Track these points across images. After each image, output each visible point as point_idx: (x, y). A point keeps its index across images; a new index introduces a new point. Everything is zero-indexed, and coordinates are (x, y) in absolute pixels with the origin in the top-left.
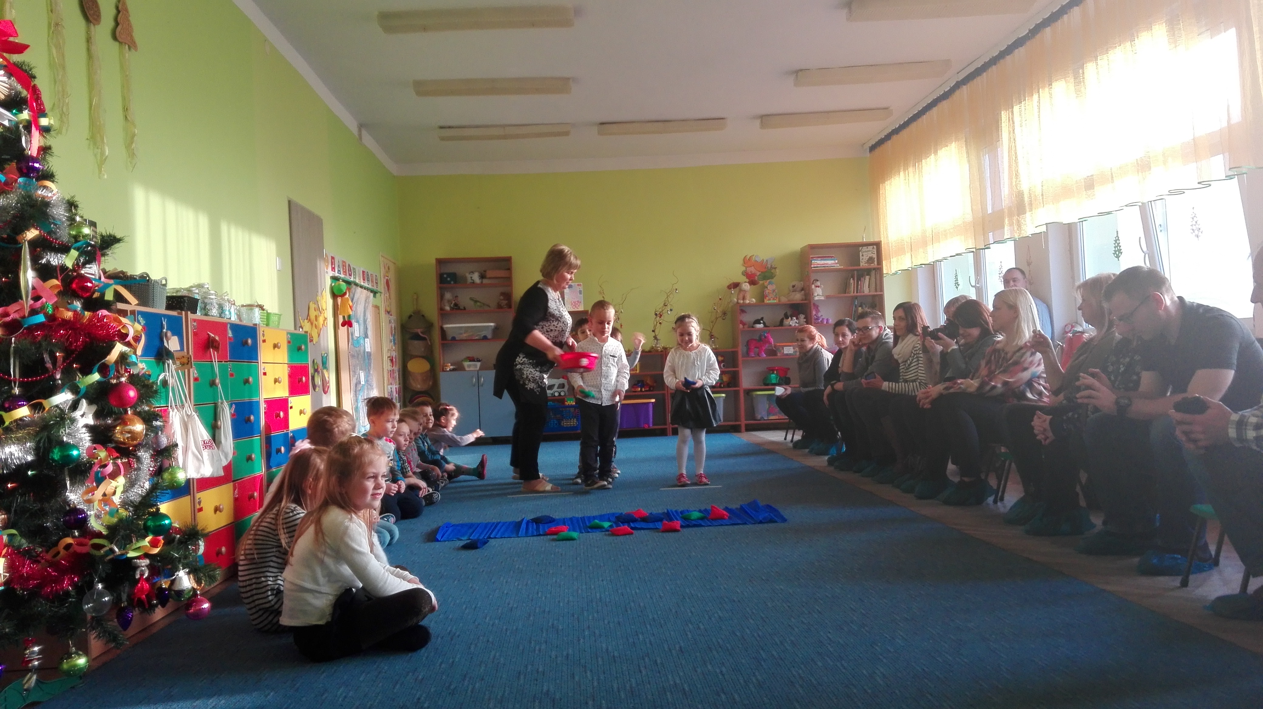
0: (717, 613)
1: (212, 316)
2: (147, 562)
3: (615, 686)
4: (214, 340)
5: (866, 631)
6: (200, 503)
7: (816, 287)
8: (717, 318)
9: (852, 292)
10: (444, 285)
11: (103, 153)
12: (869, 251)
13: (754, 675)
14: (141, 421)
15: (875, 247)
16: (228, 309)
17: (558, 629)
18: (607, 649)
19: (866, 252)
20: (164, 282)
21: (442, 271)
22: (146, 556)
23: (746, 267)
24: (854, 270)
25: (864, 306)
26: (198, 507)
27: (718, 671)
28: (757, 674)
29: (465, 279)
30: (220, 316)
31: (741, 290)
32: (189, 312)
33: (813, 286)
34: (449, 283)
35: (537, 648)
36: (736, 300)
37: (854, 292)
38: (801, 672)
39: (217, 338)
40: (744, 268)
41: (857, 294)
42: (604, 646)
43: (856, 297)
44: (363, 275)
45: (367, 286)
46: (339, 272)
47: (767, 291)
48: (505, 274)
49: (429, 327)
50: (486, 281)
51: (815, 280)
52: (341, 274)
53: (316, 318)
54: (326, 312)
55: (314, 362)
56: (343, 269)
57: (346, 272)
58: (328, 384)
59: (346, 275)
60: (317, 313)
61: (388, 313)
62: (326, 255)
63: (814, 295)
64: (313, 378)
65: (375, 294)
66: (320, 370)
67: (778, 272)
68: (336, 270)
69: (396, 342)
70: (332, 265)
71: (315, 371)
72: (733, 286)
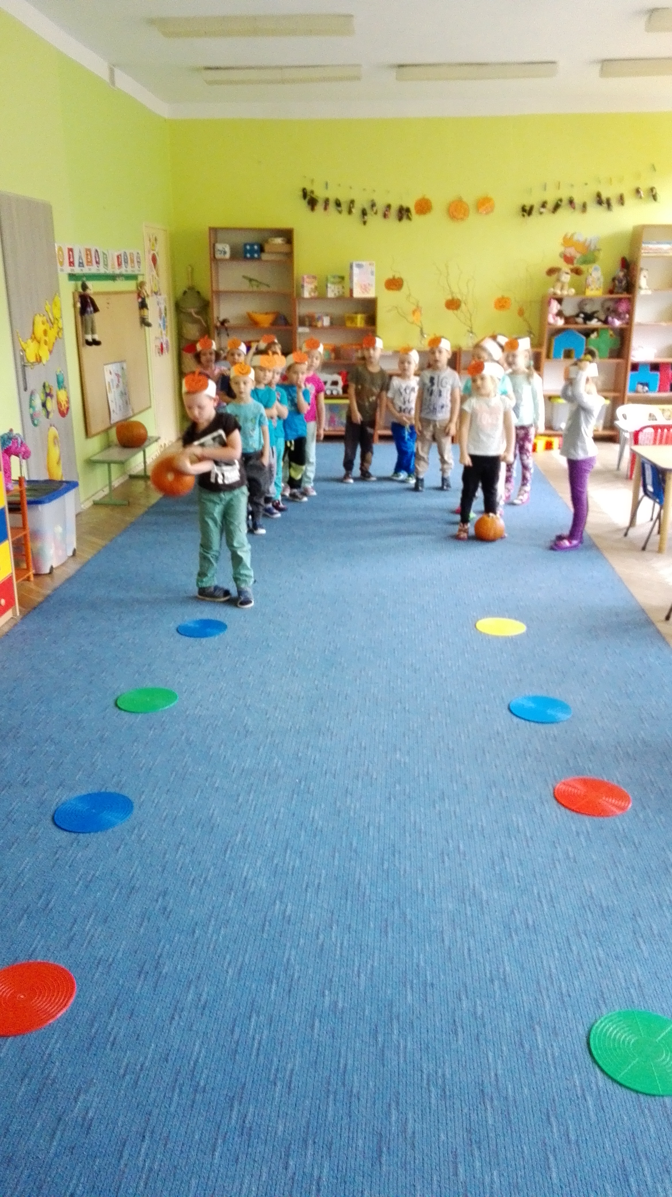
7: (643, 277)
23: (565, 248)
31: (558, 279)
40: (561, 249)
44: (118, 257)
45: (123, 270)
46: (81, 264)
47: (590, 280)
48: (285, 249)
49: (205, 307)
50: (265, 256)
51: (642, 269)
52: (83, 266)
53: (45, 332)
54: (60, 321)
55: (44, 386)
56: (87, 258)
57: (91, 262)
58: (66, 406)
59: (92, 265)
60: (47, 326)
61: (156, 293)
62: (60, 249)
63: (640, 288)
64: (44, 405)
65: (134, 277)
66: (54, 393)
67: (601, 255)
68: (76, 263)
69: (167, 324)
70: (69, 258)
71: (48, 395)
72: (551, 271)
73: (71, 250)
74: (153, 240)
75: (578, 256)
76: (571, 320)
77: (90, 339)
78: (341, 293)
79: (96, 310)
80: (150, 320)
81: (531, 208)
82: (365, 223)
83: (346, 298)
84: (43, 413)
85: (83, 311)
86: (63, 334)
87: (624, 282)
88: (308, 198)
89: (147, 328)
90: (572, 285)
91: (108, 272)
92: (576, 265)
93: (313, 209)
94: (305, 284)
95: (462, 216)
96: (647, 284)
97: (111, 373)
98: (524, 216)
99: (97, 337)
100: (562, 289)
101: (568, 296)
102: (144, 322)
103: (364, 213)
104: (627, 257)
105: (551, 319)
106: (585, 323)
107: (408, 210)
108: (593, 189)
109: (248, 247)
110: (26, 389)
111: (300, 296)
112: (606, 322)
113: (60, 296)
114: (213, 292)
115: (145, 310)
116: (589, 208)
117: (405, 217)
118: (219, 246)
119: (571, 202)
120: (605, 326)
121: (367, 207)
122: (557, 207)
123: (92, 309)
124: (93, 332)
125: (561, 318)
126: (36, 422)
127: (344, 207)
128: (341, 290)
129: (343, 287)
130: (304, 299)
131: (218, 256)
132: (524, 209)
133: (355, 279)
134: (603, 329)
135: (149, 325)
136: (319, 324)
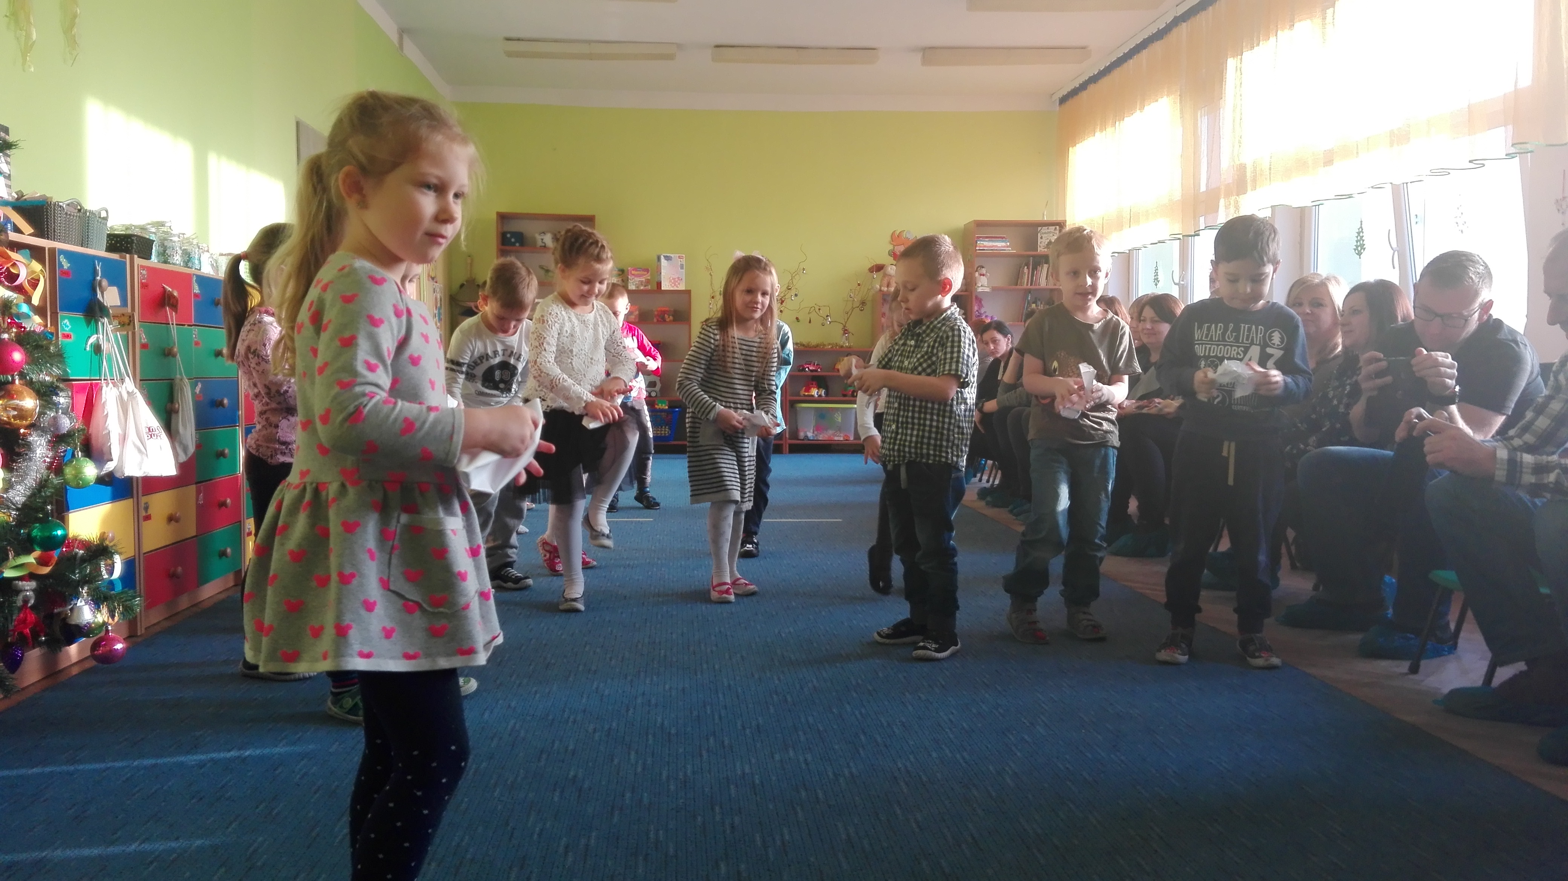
0: (812, 681)
1: (174, 264)
2: (33, 584)
3: (665, 774)
4: (171, 296)
5: (1000, 713)
6: (146, 508)
7: (981, 275)
8: (853, 309)
9: (1025, 283)
10: (507, 248)
11: (28, 36)
12: (1050, 232)
13: (849, 766)
14: (34, 394)
15: (1058, 227)
16: (197, 257)
17: (603, 695)
18: (663, 724)
19: (1045, 233)
20: (103, 214)
21: (506, 229)
22: (31, 576)
23: (894, 246)
24: (1029, 256)
25: (1039, 303)
26: (143, 513)
27: (801, 759)
28: (852, 764)
29: (534, 240)
30: (186, 266)
31: (885, 275)
32: (136, 256)
33: (977, 274)
34: (513, 244)
35: (571, 719)
36: (878, 287)
37: (1027, 285)
38: (908, 764)
39: (176, 294)
40: (891, 247)
41: (1032, 287)
42: (659, 720)
43: (1029, 291)
51: (979, 267)
63: (977, 286)
72: (877, 268)
78: (647, 285)
83: (654, 290)
96: (987, 281)
100: (888, 285)
129: (650, 279)
133: (663, 272)
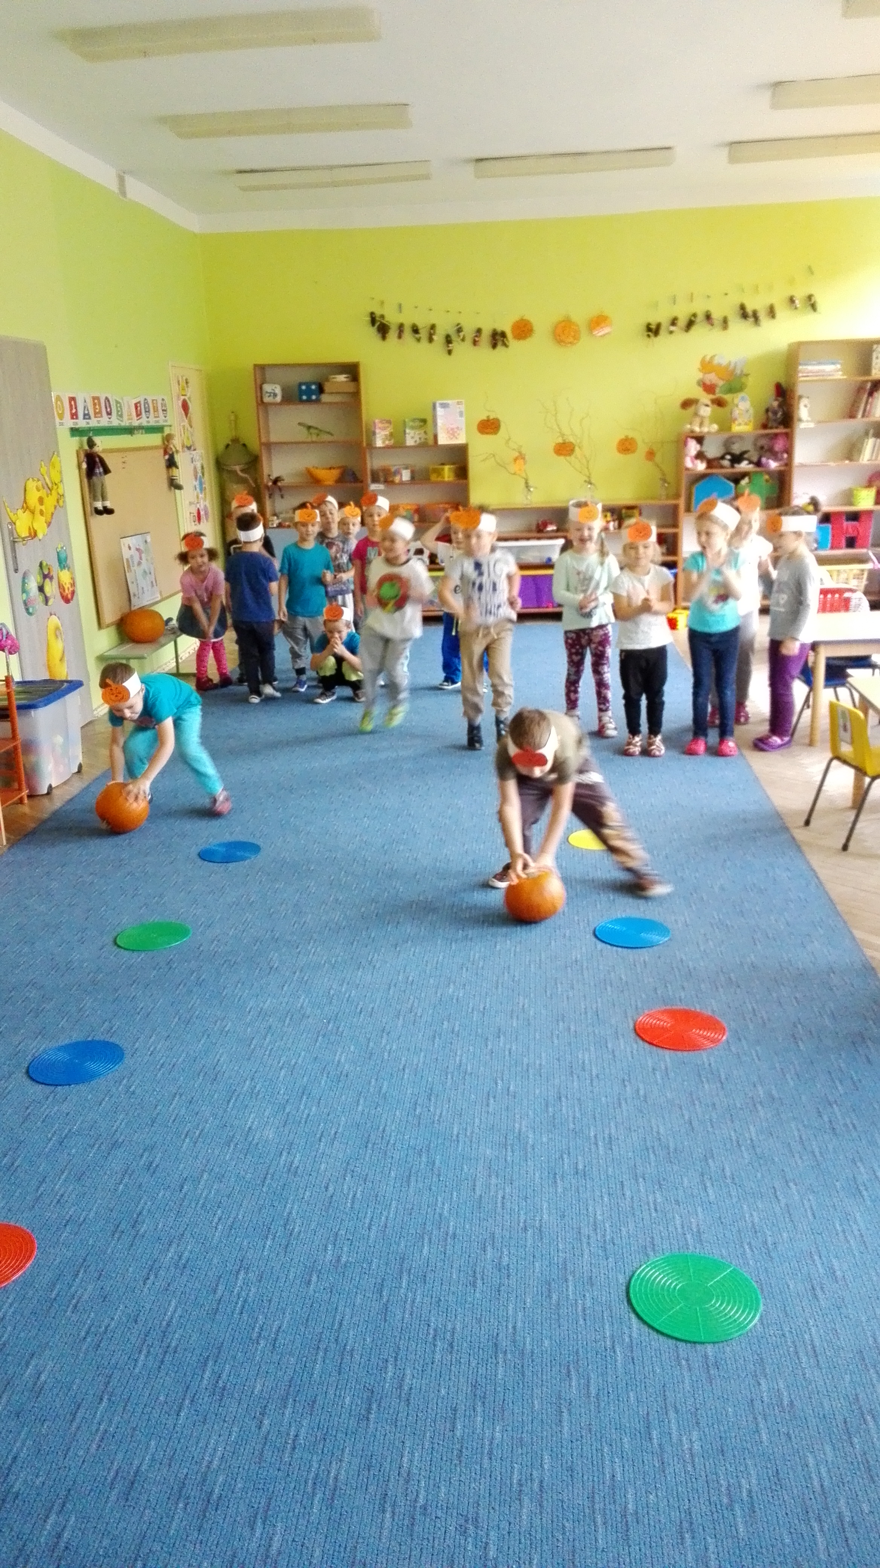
7: (803, 406)
9: (859, 413)
23: (704, 374)
24: (863, 382)
37: (860, 416)
40: (700, 375)
44: (136, 405)
45: (144, 421)
46: (86, 416)
47: (736, 412)
48: (351, 388)
49: (253, 463)
50: (325, 398)
51: (800, 397)
52: (90, 418)
53: (41, 501)
54: (61, 486)
55: (41, 565)
56: (95, 409)
57: (100, 412)
58: (71, 589)
59: (102, 416)
60: (43, 493)
61: (189, 448)
62: (58, 398)
63: (800, 420)
64: (41, 589)
65: (159, 429)
66: (54, 573)
67: (750, 381)
68: (81, 414)
69: (206, 485)
70: (71, 410)
71: (45, 577)
72: (687, 404)
73: (72, 399)
74: (183, 384)
75: (721, 383)
76: (715, 463)
77: (101, 508)
78: (423, 440)
79: (107, 471)
80: (181, 481)
81: (659, 326)
82: (450, 352)
83: (430, 445)
84: (41, 598)
85: (90, 473)
86: (64, 502)
87: (780, 414)
88: (377, 324)
89: (177, 491)
90: (713, 420)
91: (123, 424)
92: (718, 394)
93: (384, 338)
94: (377, 431)
95: (571, 340)
96: (810, 414)
97: (130, 548)
98: (649, 336)
99: (108, 504)
100: (701, 425)
101: (709, 433)
102: (174, 485)
103: (448, 340)
104: (783, 381)
105: (689, 463)
106: (732, 467)
107: (503, 335)
108: (735, 300)
109: (304, 387)
110: (16, 571)
111: (371, 446)
112: (758, 464)
113: (58, 455)
114: (262, 444)
115: (174, 469)
116: (730, 323)
117: (500, 343)
118: (267, 388)
119: (708, 317)
120: (758, 469)
121: (452, 332)
122: (690, 324)
123: (101, 470)
124: (104, 498)
125: (702, 462)
126: (31, 610)
127: (423, 334)
128: (423, 436)
129: (425, 432)
130: (376, 448)
131: (267, 399)
132: (649, 329)
133: (440, 422)
134: (756, 473)
135: (179, 487)
136: (397, 479)
